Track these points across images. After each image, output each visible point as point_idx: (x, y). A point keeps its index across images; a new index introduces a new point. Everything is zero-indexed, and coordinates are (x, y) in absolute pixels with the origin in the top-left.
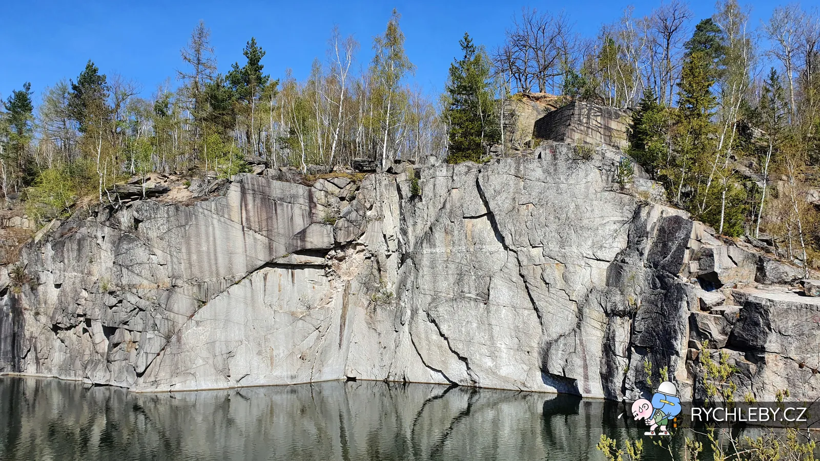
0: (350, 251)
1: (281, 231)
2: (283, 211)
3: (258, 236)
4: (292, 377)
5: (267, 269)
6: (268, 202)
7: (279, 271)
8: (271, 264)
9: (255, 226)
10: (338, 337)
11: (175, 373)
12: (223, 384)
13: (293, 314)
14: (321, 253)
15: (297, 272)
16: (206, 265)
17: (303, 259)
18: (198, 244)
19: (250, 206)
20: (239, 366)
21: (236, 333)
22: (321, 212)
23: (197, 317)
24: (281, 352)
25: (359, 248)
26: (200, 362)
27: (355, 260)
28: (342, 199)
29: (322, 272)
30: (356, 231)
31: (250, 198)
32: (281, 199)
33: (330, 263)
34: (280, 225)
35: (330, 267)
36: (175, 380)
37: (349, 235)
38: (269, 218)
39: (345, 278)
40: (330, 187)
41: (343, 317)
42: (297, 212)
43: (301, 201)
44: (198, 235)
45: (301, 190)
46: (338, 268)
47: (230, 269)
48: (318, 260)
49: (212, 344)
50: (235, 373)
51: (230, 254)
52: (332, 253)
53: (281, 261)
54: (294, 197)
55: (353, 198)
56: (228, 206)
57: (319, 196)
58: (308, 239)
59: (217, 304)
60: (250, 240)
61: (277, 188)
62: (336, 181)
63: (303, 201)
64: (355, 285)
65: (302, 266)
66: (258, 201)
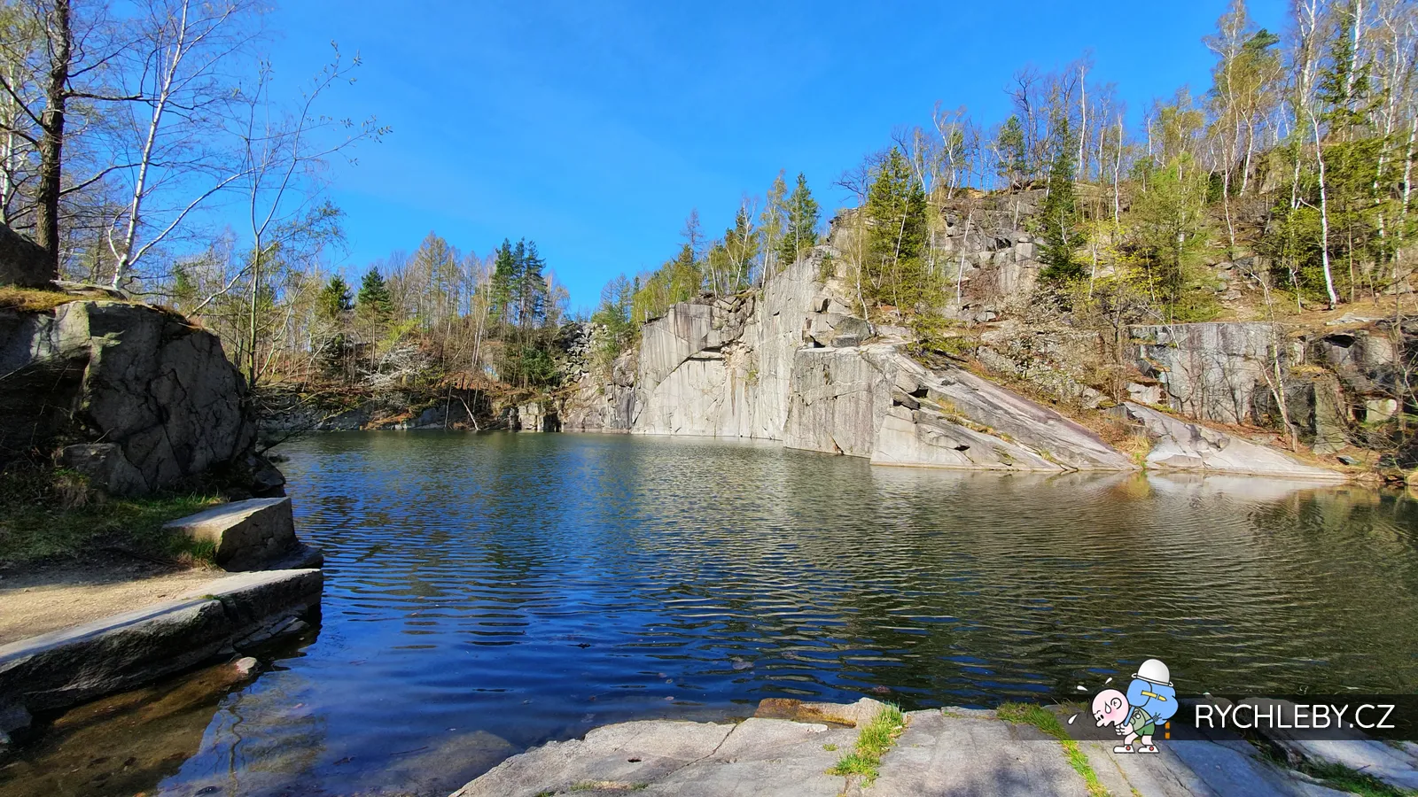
0: (734, 347)
1: (695, 337)
2: (696, 323)
3: (683, 341)
4: (703, 431)
5: (689, 361)
6: (688, 319)
7: (697, 362)
8: (689, 359)
9: (681, 335)
10: (731, 407)
11: (646, 424)
12: (667, 432)
13: (703, 390)
14: (717, 349)
15: (707, 362)
16: (659, 360)
17: (708, 354)
18: (656, 348)
19: (679, 323)
20: (676, 422)
21: (674, 402)
22: (716, 322)
23: (655, 392)
24: (697, 415)
25: (741, 345)
26: (656, 418)
27: (738, 353)
28: (730, 311)
29: (721, 363)
30: (736, 333)
31: (679, 317)
32: (695, 316)
33: (723, 356)
34: (694, 333)
35: (724, 359)
36: (646, 428)
37: (730, 335)
38: (688, 329)
39: (733, 366)
40: (723, 304)
41: (733, 393)
42: (703, 323)
43: (706, 316)
44: (655, 343)
45: (706, 308)
46: (730, 359)
47: (670, 363)
48: (717, 355)
49: (662, 408)
50: (675, 426)
51: (670, 353)
52: (723, 349)
53: (695, 356)
54: (702, 314)
55: (737, 311)
56: (668, 323)
57: (716, 311)
58: (709, 341)
59: (665, 383)
60: (679, 344)
61: (694, 309)
62: (726, 300)
63: (707, 316)
64: (739, 372)
65: (709, 359)
66: (683, 318)
